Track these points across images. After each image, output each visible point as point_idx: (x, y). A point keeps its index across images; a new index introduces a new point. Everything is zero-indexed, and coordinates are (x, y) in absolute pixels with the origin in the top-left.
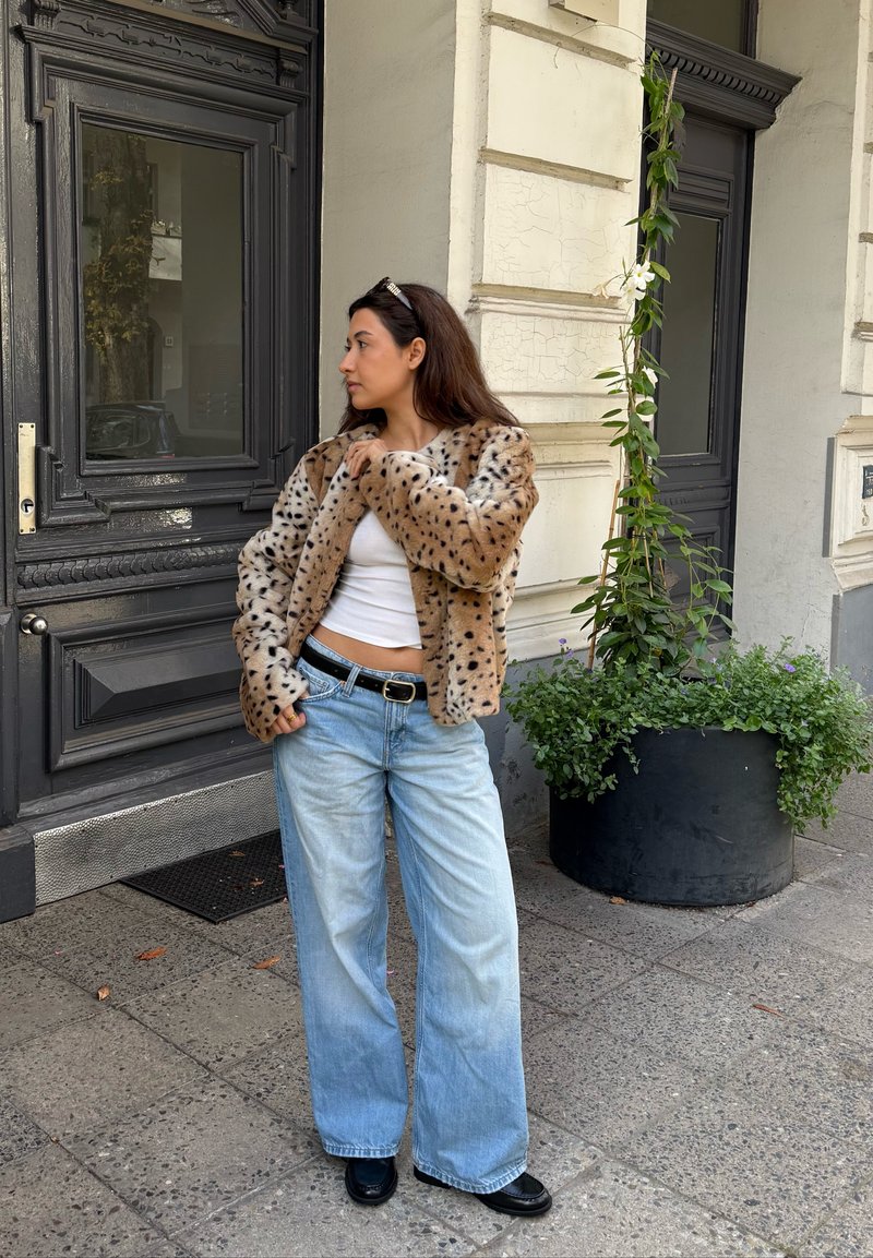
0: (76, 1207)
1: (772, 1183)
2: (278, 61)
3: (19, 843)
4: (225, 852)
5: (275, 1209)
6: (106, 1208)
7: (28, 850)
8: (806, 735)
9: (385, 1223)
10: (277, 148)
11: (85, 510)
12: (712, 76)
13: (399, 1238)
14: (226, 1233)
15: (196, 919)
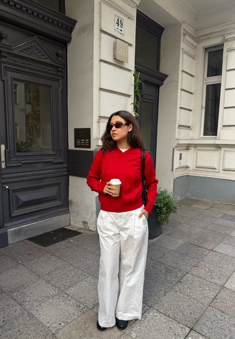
0: (8, 305)
1: (149, 293)
2: (57, 68)
3: (4, 232)
4: (50, 232)
5: (49, 304)
6: (14, 305)
7: (6, 233)
8: (163, 206)
9: (71, 305)
10: (58, 87)
11: (17, 163)
12: (150, 74)
13: (74, 308)
14: (38, 309)
15: (42, 246)
